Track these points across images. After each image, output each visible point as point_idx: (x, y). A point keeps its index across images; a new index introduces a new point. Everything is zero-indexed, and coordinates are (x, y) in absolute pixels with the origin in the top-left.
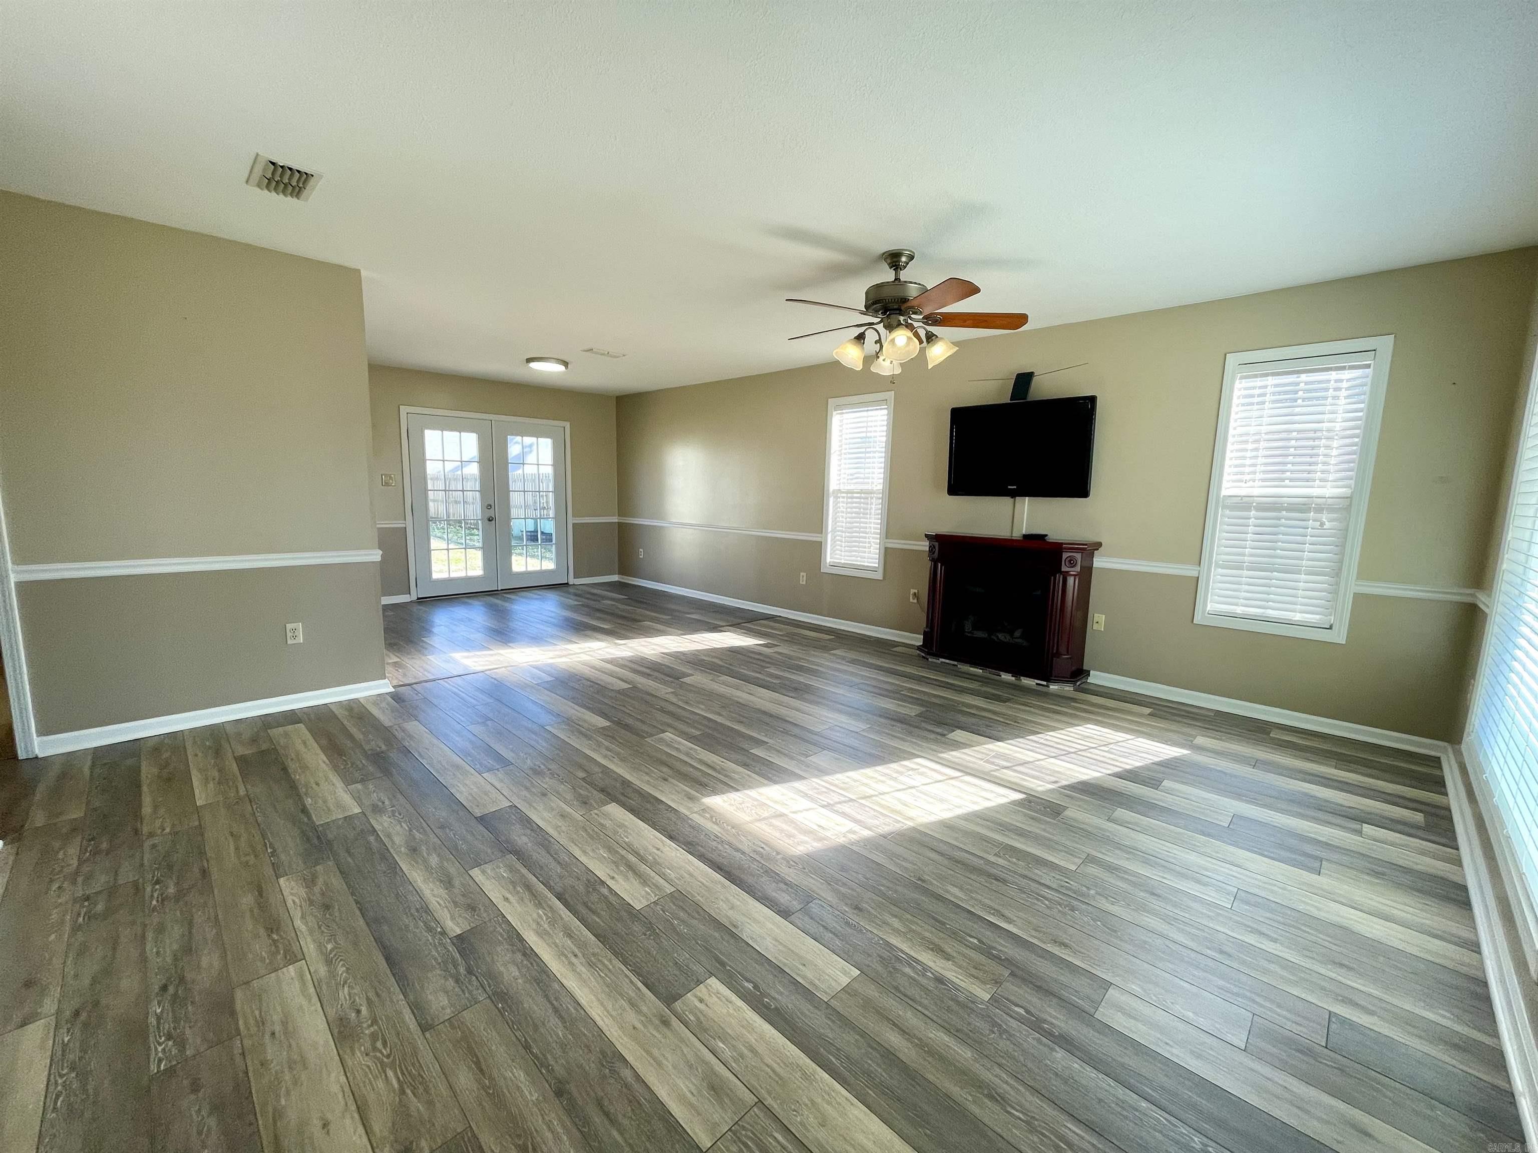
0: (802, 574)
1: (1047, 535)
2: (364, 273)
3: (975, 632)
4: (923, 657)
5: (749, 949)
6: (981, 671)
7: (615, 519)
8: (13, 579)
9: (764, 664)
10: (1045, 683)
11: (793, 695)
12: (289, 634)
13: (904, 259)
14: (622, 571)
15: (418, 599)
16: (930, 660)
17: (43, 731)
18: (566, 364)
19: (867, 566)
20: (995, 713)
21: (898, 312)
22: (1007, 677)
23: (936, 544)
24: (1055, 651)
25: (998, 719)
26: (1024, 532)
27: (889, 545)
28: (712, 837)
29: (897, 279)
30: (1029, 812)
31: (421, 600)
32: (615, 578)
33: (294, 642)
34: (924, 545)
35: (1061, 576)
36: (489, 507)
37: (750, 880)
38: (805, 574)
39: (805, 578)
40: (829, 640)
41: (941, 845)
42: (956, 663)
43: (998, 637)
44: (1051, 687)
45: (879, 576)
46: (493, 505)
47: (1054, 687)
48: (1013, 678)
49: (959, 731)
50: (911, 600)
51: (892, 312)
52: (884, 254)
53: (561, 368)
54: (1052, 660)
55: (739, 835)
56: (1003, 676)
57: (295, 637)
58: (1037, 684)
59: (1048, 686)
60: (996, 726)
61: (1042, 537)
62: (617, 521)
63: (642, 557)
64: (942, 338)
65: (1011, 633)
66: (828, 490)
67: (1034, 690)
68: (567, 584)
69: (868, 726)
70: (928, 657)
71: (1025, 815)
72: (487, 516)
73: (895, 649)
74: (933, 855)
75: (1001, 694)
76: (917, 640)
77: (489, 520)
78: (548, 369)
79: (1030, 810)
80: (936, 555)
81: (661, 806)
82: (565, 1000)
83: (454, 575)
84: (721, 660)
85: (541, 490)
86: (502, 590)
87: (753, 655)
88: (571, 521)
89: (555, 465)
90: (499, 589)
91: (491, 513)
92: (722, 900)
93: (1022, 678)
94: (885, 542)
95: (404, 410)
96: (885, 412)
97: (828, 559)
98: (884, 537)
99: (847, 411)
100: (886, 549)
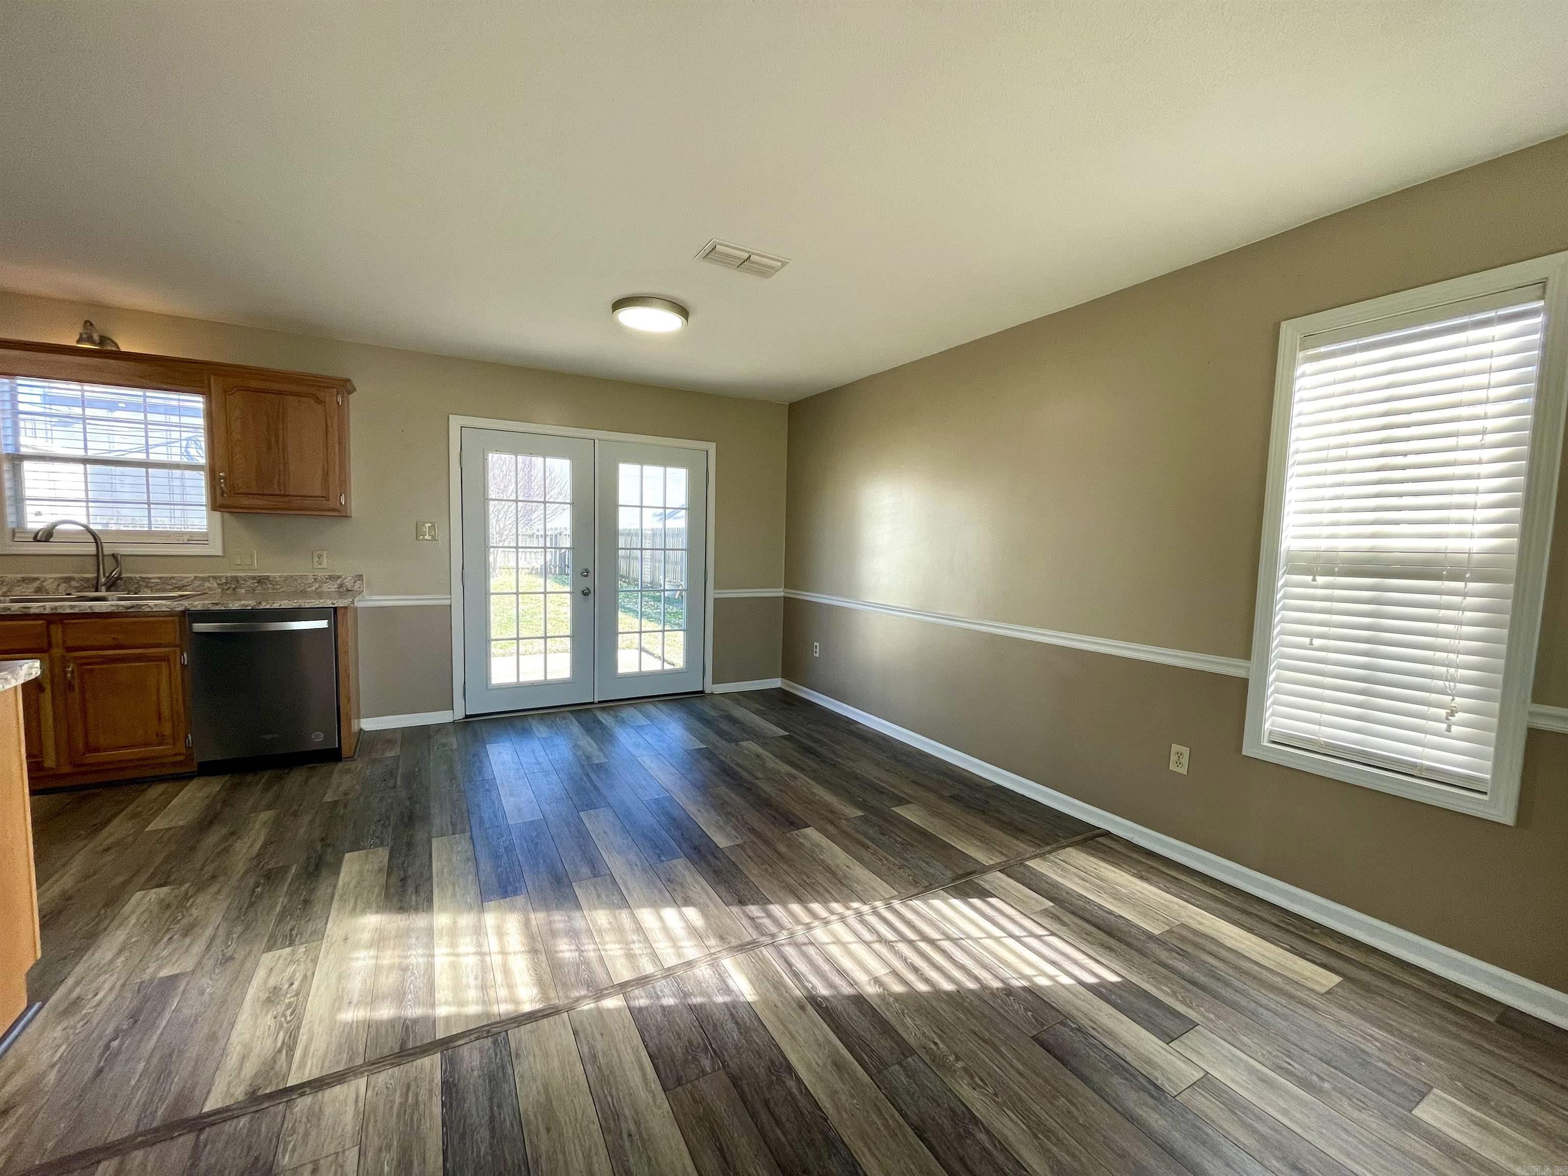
7: (779, 592)
14: (789, 672)
15: (467, 717)
18: (684, 312)
19: (1437, 770)
27: (1548, 723)
31: (470, 722)
32: (777, 683)
36: (586, 573)
46: (591, 570)
53: (675, 320)
62: (782, 594)
63: (817, 655)
68: (702, 692)
72: (582, 587)
77: (585, 594)
83: (525, 678)
85: (667, 547)
86: (600, 702)
88: (712, 594)
89: (691, 509)
90: (596, 700)
91: (587, 583)
94: (1531, 714)
95: (456, 422)
96: (1539, 320)
97: (1267, 726)
98: (1529, 700)
99: (1323, 349)
100: (1534, 736)
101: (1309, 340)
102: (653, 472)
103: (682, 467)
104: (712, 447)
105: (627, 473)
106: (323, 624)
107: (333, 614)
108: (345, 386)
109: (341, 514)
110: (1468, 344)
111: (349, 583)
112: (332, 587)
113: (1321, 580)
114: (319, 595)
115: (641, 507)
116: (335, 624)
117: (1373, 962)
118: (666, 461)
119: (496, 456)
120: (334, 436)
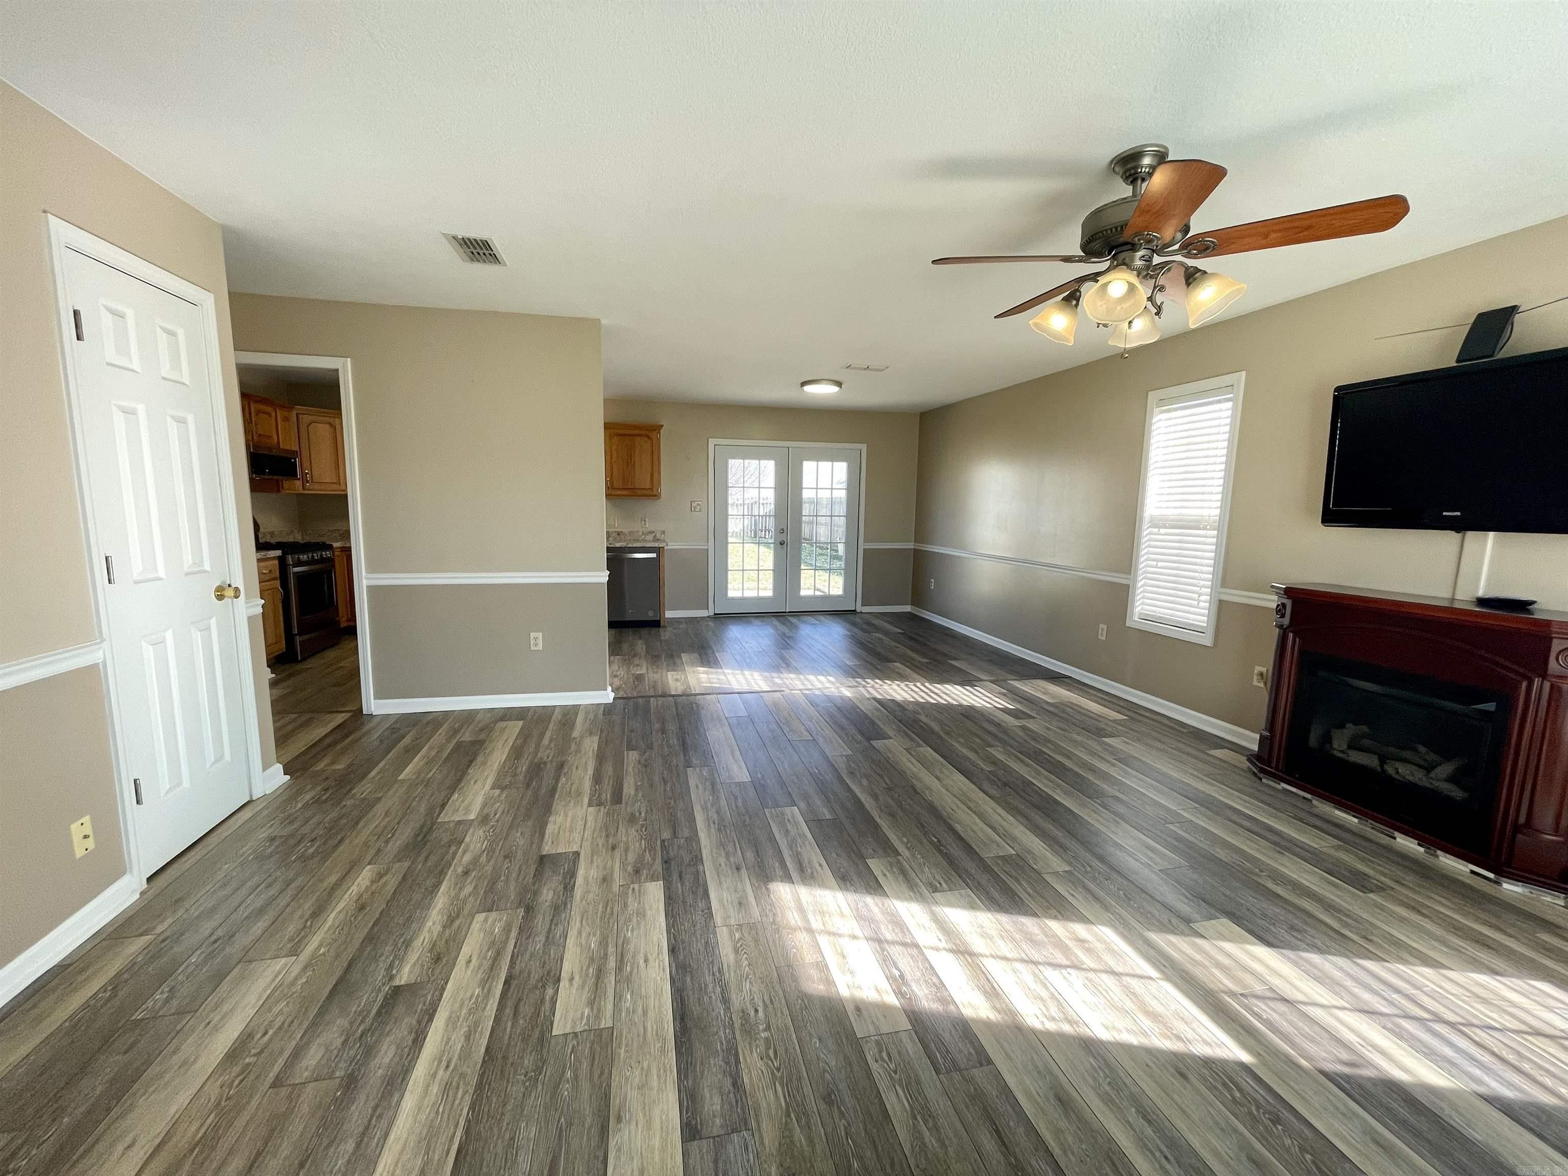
0: (1101, 626)
1: (1533, 603)
2: (603, 322)
3: (1350, 752)
4: (1254, 773)
5: (600, 1166)
6: (1356, 820)
7: (911, 546)
8: (365, 583)
9: (990, 739)
10: (1491, 875)
11: (993, 792)
12: (532, 642)
13: (1147, 161)
14: (915, 601)
15: (715, 614)
16: (1264, 781)
17: (379, 695)
18: (839, 384)
19: (1192, 624)
20: (1329, 907)
21: (1129, 247)
22: (1406, 844)
23: (1289, 603)
24: (1522, 820)
25: (1329, 921)
26: (1481, 593)
27: (1225, 598)
28: (716, 969)
29: (1134, 194)
30: (1257, 1145)
31: (717, 617)
32: (908, 608)
33: (536, 649)
34: (1272, 601)
35: (1547, 685)
36: (782, 531)
37: (699, 1051)
38: (1105, 627)
39: (1105, 632)
40: (1115, 721)
41: (1021, 1130)
42: (1309, 796)
43: (1397, 769)
44: (1505, 886)
45: (1207, 640)
46: (785, 529)
47: (1511, 889)
48: (1422, 850)
49: (1225, 921)
50: (1255, 683)
51: (1120, 249)
52: (1112, 161)
53: (834, 389)
54: (1514, 837)
55: (747, 977)
56: (1398, 840)
57: (536, 645)
58: (1472, 872)
59: (1498, 883)
60: (1312, 931)
61: (1523, 606)
63: (932, 588)
64: (1213, 275)
65: (1429, 768)
66: (1141, 518)
67: (1463, 884)
68: (853, 611)
69: (1068, 868)
70: (1261, 775)
71: (1244, 1146)
72: (780, 540)
73: (1213, 752)
74: (989, 1144)
75: (1371, 873)
76: (1251, 741)
77: (781, 544)
78: (823, 391)
79: (1263, 1139)
80: (1286, 621)
81: (701, 905)
82: (384, 1123)
83: (747, 594)
84: (941, 723)
85: (834, 514)
86: (791, 612)
87: (986, 725)
88: (862, 546)
89: (849, 489)
90: (788, 610)
91: (783, 537)
92: (642, 1069)
93: (1439, 852)
94: (1219, 593)
95: (712, 442)
96: (1230, 404)
97: (1137, 610)
98: (1219, 586)
99: (1174, 406)
100: (1221, 603)
101: (1162, 402)
102: (825, 466)
103: (843, 461)
104: (864, 447)
105: (809, 467)
106: (654, 555)
107: (658, 550)
108: (658, 428)
109: (657, 496)
110: (1214, 412)
111: (658, 536)
112: (650, 537)
113: (1163, 531)
114: (644, 540)
115: (817, 489)
116: (658, 556)
117: (1158, 718)
118: (833, 458)
119: (733, 461)
120: (655, 457)
